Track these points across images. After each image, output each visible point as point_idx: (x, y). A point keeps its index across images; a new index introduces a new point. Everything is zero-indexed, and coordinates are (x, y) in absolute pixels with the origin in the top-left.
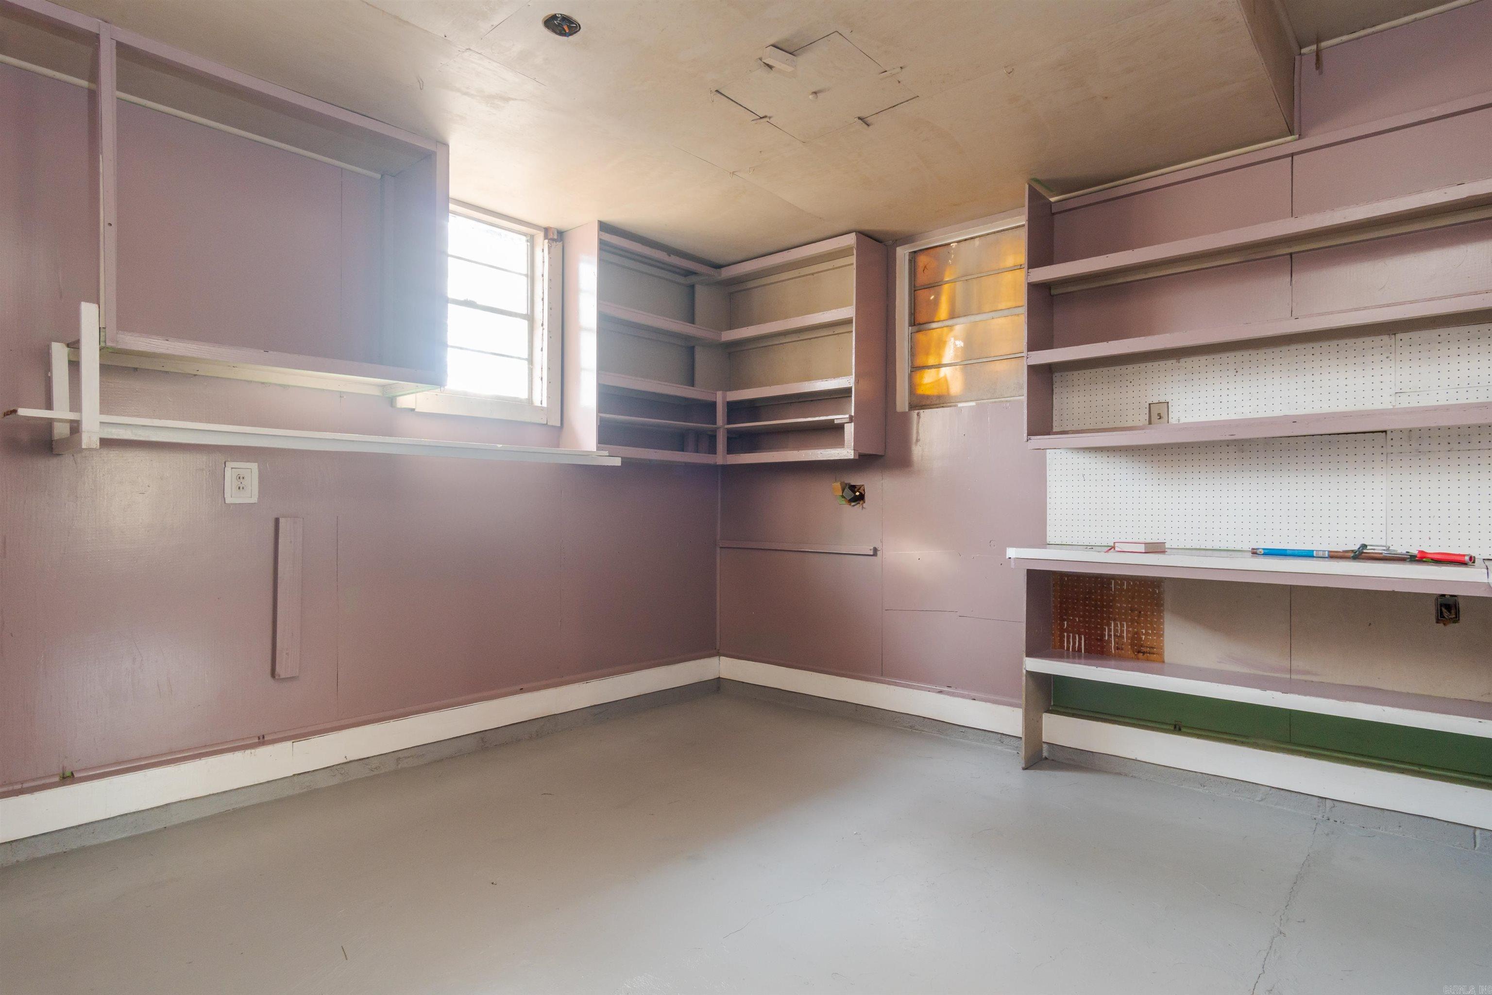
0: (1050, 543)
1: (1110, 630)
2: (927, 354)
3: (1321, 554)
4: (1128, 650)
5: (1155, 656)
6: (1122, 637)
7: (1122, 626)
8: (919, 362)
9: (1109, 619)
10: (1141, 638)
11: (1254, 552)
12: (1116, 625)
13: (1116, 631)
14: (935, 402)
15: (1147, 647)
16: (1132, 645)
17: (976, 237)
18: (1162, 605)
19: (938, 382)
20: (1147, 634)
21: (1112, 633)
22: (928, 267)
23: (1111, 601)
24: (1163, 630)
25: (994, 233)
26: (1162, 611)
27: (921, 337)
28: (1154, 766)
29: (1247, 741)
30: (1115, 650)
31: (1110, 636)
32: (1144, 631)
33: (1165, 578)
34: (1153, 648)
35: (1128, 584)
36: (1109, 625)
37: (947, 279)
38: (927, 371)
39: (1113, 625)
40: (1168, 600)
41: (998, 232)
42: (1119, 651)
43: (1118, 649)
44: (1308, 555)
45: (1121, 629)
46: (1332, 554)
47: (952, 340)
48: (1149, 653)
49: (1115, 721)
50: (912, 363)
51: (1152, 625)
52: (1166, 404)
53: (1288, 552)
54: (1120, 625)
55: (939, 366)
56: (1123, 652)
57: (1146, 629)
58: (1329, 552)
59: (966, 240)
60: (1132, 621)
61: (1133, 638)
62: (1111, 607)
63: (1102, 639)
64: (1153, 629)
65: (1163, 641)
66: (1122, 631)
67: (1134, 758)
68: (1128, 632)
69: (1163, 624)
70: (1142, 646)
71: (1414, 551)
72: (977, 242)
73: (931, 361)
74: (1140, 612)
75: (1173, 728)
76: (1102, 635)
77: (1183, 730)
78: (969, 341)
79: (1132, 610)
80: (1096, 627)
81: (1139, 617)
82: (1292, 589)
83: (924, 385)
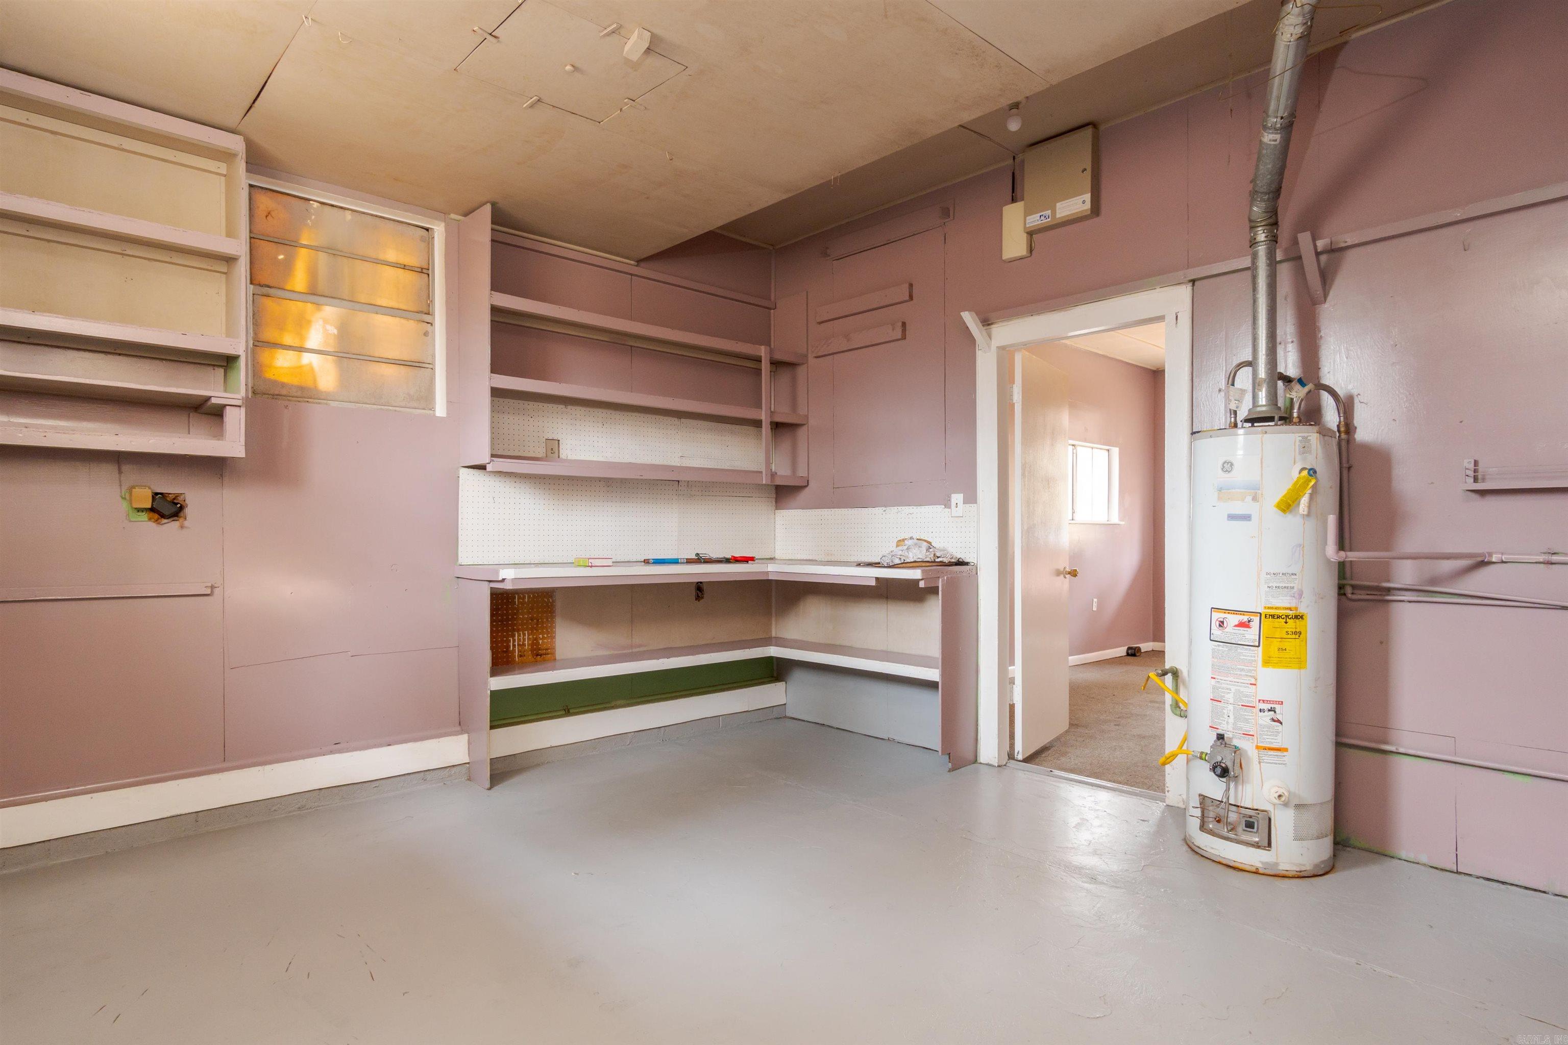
0: (462, 564)
1: (514, 641)
2: (281, 328)
3: (682, 561)
4: (529, 656)
5: (549, 655)
6: (524, 645)
7: (524, 635)
8: (269, 334)
9: (514, 630)
10: (539, 643)
11: (646, 562)
12: (519, 635)
13: (519, 640)
14: (296, 394)
15: (543, 649)
16: (532, 650)
17: (348, 209)
18: (554, 612)
19: (298, 369)
20: (543, 638)
21: (516, 643)
22: (273, 214)
23: (515, 614)
24: (555, 632)
25: (372, 215)
26: (553, 617)
27: (269, 303)
28: (562, 747)
29: (610, 705)
30: (518, 658)
31: (514, 646)
32: (541, 636)
33: (557, 588)
34: (547, 649)
35: (529, 597)
36: (513, 636)
37: (304, 242)
38: (280, 351)
39: (516, 636)
40: (559, 604)
41: (376, 216)
42: (522, 658)
43: (521, 656)
44: (675, 562)
45: (523, 638)
46: (689, 560)
47: (321, 322)
48: (545, 655)
49: (541, 718)
50: (255, 333)
51: (547, 630)
52: (557, 441)
53: (666, 561)
54: (523, 634)
55: (301, 349)
56: (525, 658)
57: (543, 633)
58: (686, 559)
59: (332, 206)
60: (532, 629)
61: (532, 644)
62: (515, 619)
63: (507, 651)
64: (548, 633)
65: (555, 641)
66: (524, 640)
67: (549, 746)
68: (529, 639)
69: (555, 628)
70: (539, 650)
71: (729, 556)
72: (348, 213)
73: (288, 340)
74: (538, 620)
75: (564, 713)
76: (508, 647)
77: (571, 711)
78: (344, 332)
79: (532, 620)
80: (502, 640)
81: (537, 624)
82: (632, 587)
83: (277, 368)
